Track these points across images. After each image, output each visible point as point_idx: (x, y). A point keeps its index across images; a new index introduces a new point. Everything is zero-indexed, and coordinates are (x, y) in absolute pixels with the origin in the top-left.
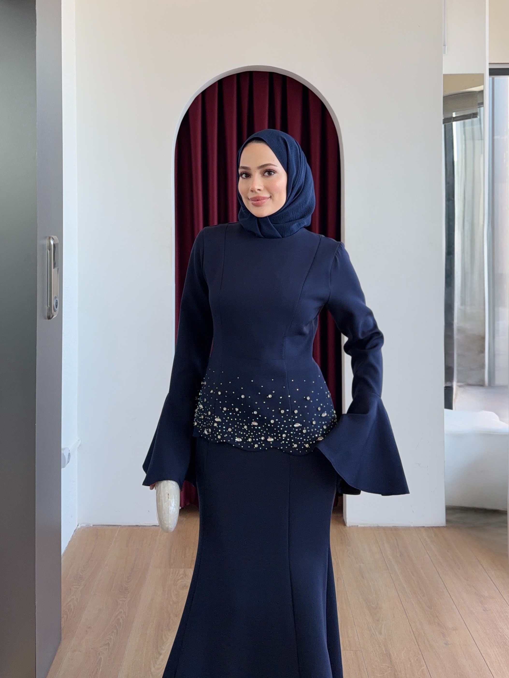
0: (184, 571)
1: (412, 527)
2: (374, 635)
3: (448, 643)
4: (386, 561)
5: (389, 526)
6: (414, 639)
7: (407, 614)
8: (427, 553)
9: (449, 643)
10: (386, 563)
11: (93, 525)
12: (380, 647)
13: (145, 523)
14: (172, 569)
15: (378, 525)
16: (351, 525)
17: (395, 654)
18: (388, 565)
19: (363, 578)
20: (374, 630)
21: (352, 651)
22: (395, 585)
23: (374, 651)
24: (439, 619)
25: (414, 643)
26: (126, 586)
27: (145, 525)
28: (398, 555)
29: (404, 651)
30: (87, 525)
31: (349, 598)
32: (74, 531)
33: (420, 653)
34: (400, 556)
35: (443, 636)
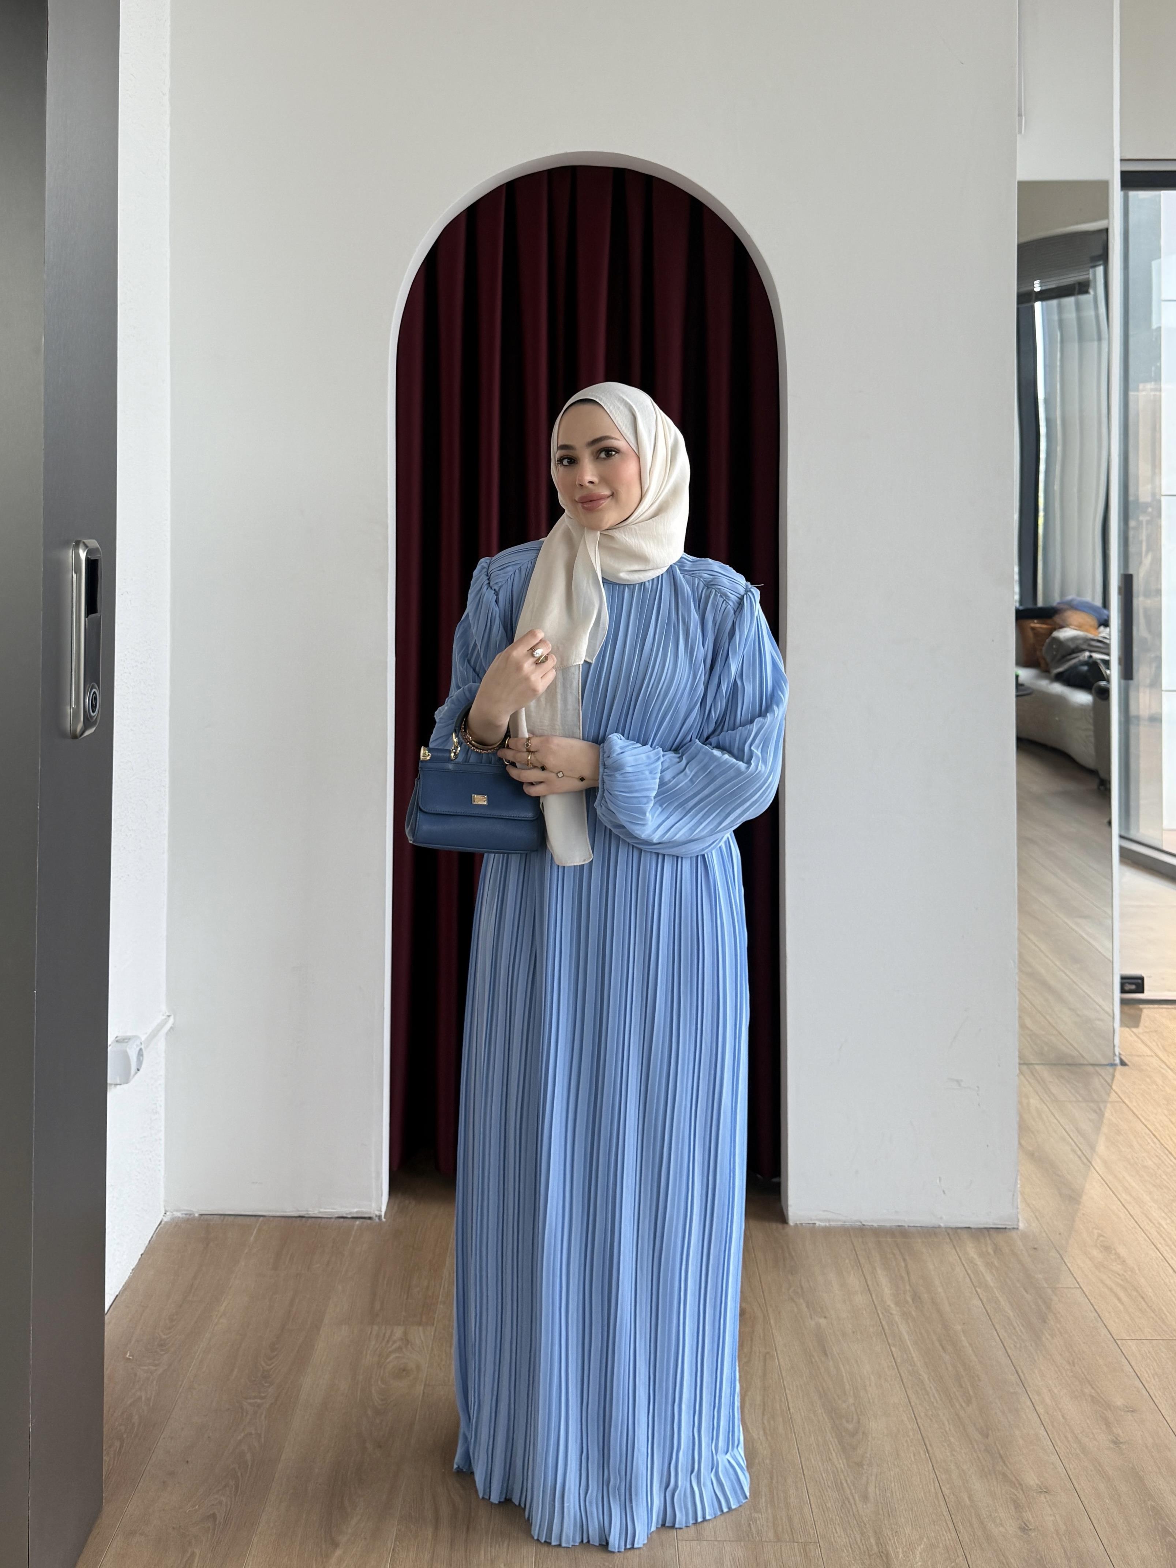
0: (405, 1333)
1: (939, 1227)
2: (849, 1502)
3: (1028, 1527)
4: (879, 1312)
5: (888, 1224)
6: (946, 1513)
7: (929, 1448)
8: (977, 1292)
9: (1031, 1527)
10: (880, 1319)
11: (201, 1215)
12: (862, 1534)
13: (320, 1212)
14: (376, 1327)
15: (861, 1222)
16: (798, 1223)
17: (900, 1550)
18: (884, 1323)
19: (826, 1355)
20: (850, 1488)
21: (796, 1544)
22: (899, 1372)
23: (849, 1545)
24: (1005, 1465)
25: (947, 1524)
26: (268, 1367)
27: (320, 1215)
28: (909, 1300)
29: (922, 1546)
30: (186, 1214)
31: (791, 1405)
32: (155, 1229)
33: (960, 1553)
34: (913, 1300)
35: (1016, 1508)
